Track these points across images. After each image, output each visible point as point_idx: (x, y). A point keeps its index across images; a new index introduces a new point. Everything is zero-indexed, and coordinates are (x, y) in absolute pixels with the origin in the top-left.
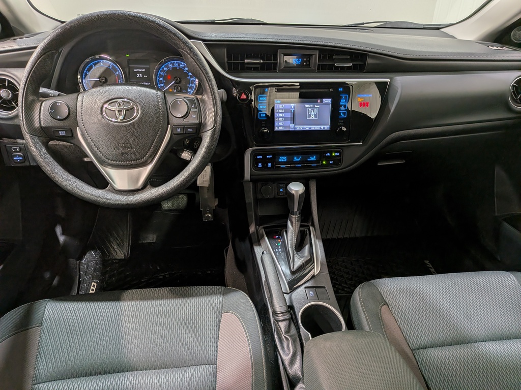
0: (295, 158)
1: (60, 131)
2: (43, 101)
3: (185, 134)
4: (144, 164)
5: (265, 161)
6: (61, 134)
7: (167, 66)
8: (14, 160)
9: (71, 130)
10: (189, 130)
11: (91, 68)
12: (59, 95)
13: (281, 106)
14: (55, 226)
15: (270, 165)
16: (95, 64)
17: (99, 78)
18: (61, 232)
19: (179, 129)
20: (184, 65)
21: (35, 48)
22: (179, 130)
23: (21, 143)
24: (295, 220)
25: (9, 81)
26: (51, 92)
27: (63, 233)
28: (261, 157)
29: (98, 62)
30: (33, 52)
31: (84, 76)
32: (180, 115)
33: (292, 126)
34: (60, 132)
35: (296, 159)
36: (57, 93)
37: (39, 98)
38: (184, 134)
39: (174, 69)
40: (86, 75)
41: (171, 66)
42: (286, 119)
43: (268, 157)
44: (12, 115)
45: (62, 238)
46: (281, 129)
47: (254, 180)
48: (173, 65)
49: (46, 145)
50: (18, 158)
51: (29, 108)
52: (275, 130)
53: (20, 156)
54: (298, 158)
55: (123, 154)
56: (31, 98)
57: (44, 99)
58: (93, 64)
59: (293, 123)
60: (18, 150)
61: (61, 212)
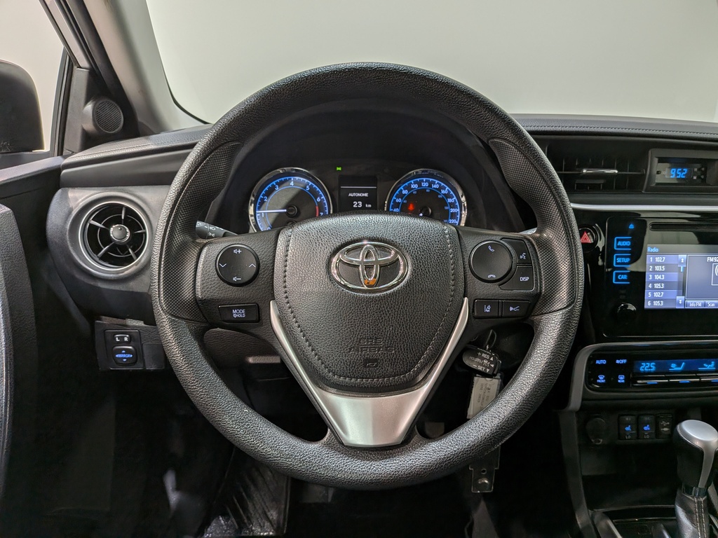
0: (673, 365)
1: (235, 308)
2: (205, 245)
3: (502, 317)
4: (409, 385)
5: (611, 370)
6: (235, 316)
7: (408, 188)
8: (115, 359)
9: (258, 307)
10: (511, 309)
11: (272, 190)
12: (225, 235)
13: (658, 259)
14: (164, 472)
15: (621, 379)
16: (280, 184)
17: (287, 207)
18: (174, 484)
19: (489, 307)
20: (440, 185)
21: (192, 146)
22: (488, 309)
23: (134, 327)
24: (699, 507)
25: (128, 209)
26: (211, 228)
27: (178, 488)
28: (604, 362)
29: (286, 181)
30: (188, 154)
31: (260, 205)
32: (492, 276)
33: (680, 299)
34: (234, 311)
35: (674, 367)
36: (222, 231)
37: (194, 238)
38: (498, 317)
39: (421, 192)
40: (263, 202)
41: (415, 186)
42: (668, 285)
43: (618, 362)
44: (126, 272)
45: (174, 497)
46: (657, 304)
47: (588, 410)
48: (420, 185)
49: (200, 336)
50: (124, 356)
51: (174, 259)
52: (646, 307)
53: (128, 351)
54: (679, 365)
55: (367, 361)
56: (179, 238)
57: (205, 241)
58: (277, 183)
59: (684, 294)
60: (126, 339)
61: (177, 447)
